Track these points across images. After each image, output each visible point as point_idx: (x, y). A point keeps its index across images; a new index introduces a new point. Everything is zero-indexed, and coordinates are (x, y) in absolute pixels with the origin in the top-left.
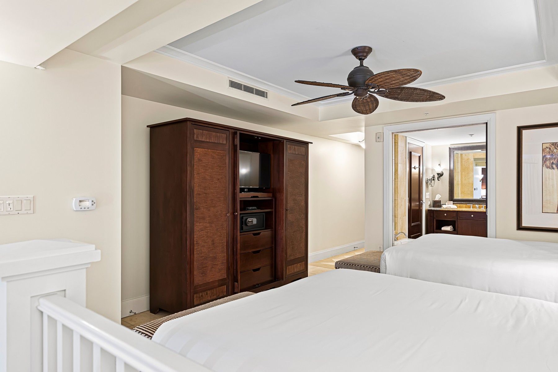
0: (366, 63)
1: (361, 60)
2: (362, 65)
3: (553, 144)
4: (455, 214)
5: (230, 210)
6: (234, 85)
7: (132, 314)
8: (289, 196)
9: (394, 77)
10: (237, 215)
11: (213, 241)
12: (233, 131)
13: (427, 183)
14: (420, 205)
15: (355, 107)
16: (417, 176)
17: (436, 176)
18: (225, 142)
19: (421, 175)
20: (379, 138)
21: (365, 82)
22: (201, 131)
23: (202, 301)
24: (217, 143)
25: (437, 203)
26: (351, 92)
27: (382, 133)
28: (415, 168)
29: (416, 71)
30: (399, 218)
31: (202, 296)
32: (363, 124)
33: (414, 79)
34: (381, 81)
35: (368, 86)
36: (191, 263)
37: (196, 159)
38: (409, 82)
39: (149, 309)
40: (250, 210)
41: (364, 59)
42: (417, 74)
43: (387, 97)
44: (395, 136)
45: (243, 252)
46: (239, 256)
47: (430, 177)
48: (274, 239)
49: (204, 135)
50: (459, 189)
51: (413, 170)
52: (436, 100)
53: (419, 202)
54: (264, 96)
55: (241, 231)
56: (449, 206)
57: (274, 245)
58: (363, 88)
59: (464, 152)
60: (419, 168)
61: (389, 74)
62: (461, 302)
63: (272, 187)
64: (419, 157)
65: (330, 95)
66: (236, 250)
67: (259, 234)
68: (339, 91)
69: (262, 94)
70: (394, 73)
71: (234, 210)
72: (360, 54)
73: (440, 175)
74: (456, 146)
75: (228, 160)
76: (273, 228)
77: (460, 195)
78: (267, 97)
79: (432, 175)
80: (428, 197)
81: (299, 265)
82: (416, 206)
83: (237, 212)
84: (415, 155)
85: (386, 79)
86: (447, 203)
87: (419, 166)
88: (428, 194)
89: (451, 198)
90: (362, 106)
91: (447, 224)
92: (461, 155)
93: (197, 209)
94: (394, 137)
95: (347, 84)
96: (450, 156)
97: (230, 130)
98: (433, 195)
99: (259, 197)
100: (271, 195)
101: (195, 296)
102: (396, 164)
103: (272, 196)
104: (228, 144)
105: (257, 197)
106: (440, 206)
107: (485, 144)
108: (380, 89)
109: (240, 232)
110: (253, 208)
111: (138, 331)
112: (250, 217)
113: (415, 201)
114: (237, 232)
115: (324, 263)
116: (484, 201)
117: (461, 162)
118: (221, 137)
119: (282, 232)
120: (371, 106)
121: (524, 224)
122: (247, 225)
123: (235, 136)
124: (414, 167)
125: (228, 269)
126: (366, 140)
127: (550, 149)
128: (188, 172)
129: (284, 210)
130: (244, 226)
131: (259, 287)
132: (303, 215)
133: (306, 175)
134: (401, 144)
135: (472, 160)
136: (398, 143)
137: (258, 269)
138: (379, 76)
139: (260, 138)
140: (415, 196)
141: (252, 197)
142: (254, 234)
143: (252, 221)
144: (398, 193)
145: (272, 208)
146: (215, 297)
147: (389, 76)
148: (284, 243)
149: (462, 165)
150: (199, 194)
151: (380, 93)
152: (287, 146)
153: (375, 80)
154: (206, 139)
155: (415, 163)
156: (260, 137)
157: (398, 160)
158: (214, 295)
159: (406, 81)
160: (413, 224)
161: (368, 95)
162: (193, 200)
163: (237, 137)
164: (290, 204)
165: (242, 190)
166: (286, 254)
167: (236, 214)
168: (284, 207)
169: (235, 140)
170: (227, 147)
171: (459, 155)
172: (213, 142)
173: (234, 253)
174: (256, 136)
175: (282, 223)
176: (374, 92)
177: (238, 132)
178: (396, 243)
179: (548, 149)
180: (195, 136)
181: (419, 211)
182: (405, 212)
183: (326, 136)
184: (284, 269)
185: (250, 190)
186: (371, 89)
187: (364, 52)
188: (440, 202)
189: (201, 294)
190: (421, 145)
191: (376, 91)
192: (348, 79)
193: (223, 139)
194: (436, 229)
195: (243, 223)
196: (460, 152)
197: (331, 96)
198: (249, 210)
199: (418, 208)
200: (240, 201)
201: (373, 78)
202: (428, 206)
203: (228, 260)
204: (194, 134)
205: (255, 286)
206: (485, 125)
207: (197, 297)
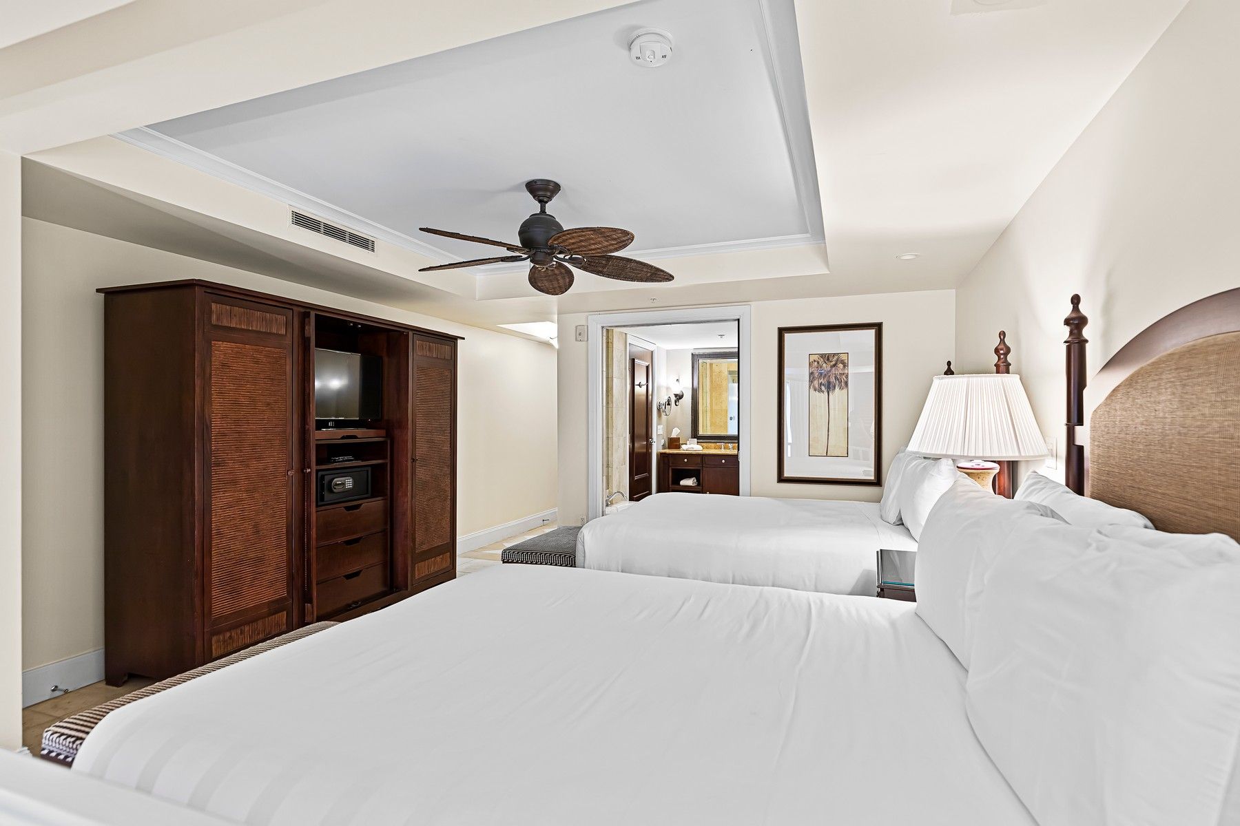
0: (550, 208)
1: (543, 203)
2: (543, 211)
3: (822, 356)
4: (699, 460)
5: (296, 464)
6: (301, 220)
7: (57, 693)
8: (418, 434)
9: (592, 239)
10: (310, 473)
11: (256, 526)
12: (302, 310)
13: (659, 410)
14: (649, 446)
15: (534, 280)
16: (644, 398)
17: (673, 399)
18: (283, 332)
19: (650, 397)
20: (581, 334)
21: (547, 243)
22: (228, 307)
23: (230, 649)
24: (265, 333)
25: (674, 443)
26: (524, 256)
27: (586, 327)
28: (640, 385)
29: (625, 233)
30: (614, 467)
31: (230, 637)
32: (555, 310)
33: (623, 245)
34: (573, 243)
35: (552, 248)
36: (204, 574)
37: (216, 363)
38: (616, 250)
39: (104, 678)
40: (340, 462)
41: (547, 202)
42: (626, 238)
43: (585, 269)
44: (608, 332)
45: (322, 543)
46: (313, 553)
47: (664, 400)
48: (390, 514)
49: (235, 316)
50: (708, 419)
51: (637, 388)
52: (660, 281)
53: (647, 441)
54: (367, 248)
55: (320, 503)
56: (692, 447)
57: (388, 527)
58: (545, 250)
59: (714, 361)
60: (647, 386)
61: (584, 234)
62: (683, 604)
63: (386, 418)
64: (647, 367)
65: (489, 259)
66: (309, 539)
67: (357, 507)
68: (505, 252)
69: (364, 243)
70: (592, 232)
71: (304, 463)
72: (540, 193)
73: (679, 397)
74: (701, 352)
75: (289, 367)
76: (387, 495)
77: (709, 428)
78: (373, 250)
79: (667, 398)
80: (660, 432)
81: (438, 559)
82: (642, 447)
83: (309, 467)
84: (641, 364)
85: (581, 241)
86: (688, 443)
87: (647, 382)
88: (660, 427)
89: (695, 434)
90: (546, 280)
91: (688, 475)
92: (711, 365)
93: (218, 465)
94: (605, 334)
95: (517, 242)
96: (693, 367)
97: (295, 308)
98: (669, 429)
99: (359, 437)
100: (383, 432)
101: (214, 639)
102: (609, 379)
103: (384, 435)
104: (289, 335)
105: (355, 437)
106: (678, 447)
107: (737, 350)
108: (574, 256)
109: (317, 506)
110: (346, 458)
111: (56, 733)
112: (336, 475)
113: (640, 438)
114: (309, 506)
115: (490, 552)
116: (735, 439)
117: (711, 376)
118: (274, 322)
119: (406, 500)
120: (561, 281)
121: (787, 474)
122: (331, 491)
123: (307, 320)
124: (638, 383)
125: (291, 578)
126: (561, 336)
127: (818, 363)
128: (197, 389)
129: (410, 461)
130: (326, 494)
131: (357, 607)
132: (446, 469)
133: (453, 395)
134: (617, 345)
135: (726, 373)
136: (612, 343)
137: (356, 574)
138: (568, 234)
139: (360, 326)
140: (640, 430)
141: (343, 438)
142: (348, 508)
143: (343, 484)
144: (613, 426)
145: (385, 458)
146: (261, 636)
147: (584, 236)
148: (409, 520)
149: (711, 381)
150: (224, 435)
151: (572, 261)
152: (415, 344)
153: (564, 241)
154: (240, 324)
155: (640, 378)
156: (359, 324)
157: (612, 372)
158: (258, 634)
159: (611, 247)
160: (636, 478)
161: (555, 263)
162: (208, 448)
163: (309, 322)
164: (422, 449)
165: (321, 425)
166: (414, 540)
167: (308, 470)
168: (409, 455)
169: (307, 328)
170: (288, 341)
171: (708, 366)
172: (255, 331)
173: (303, 547)
174: (351, 322)
175: (404, 484)
176: (564, 260)
177: (311, 312)
178: (608, 510)
179: (816, 363)
180: (214, 317)
181: (648, 455)
182: (625, 459)
183: (491, 327)
184: (409, 569)
185: (339, 424)
186: (557, 254)
187: (546, 190)
188: (677, 439)
189: (228, 635)
190: (650, 347)
191: (567, 257)
192: (521, 233)
193: (278, 324)
194: (673, 483)
195: (324, 486)
196: (708, 361)
197: (492, 261)
198: (336, 462)
199: (645, 450)
200: (317, 446)
201: (560, 237)
202: (661, 447)
203: (289, 561)
204: (211, 312)
205: (349, 605)
206: (737, 322)
207: (218, 641)
